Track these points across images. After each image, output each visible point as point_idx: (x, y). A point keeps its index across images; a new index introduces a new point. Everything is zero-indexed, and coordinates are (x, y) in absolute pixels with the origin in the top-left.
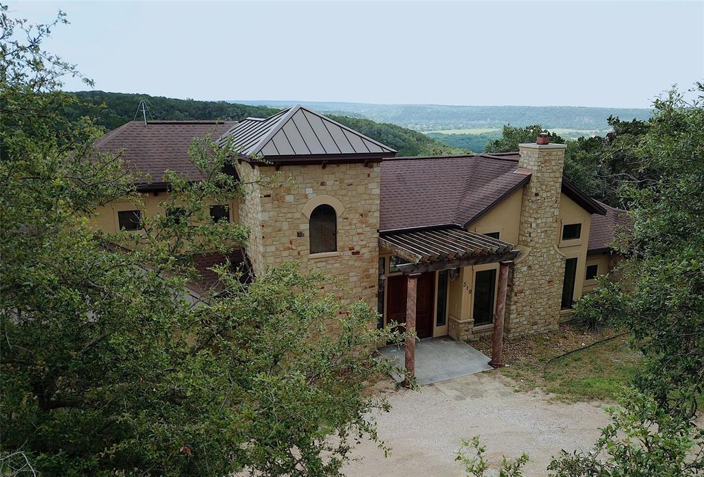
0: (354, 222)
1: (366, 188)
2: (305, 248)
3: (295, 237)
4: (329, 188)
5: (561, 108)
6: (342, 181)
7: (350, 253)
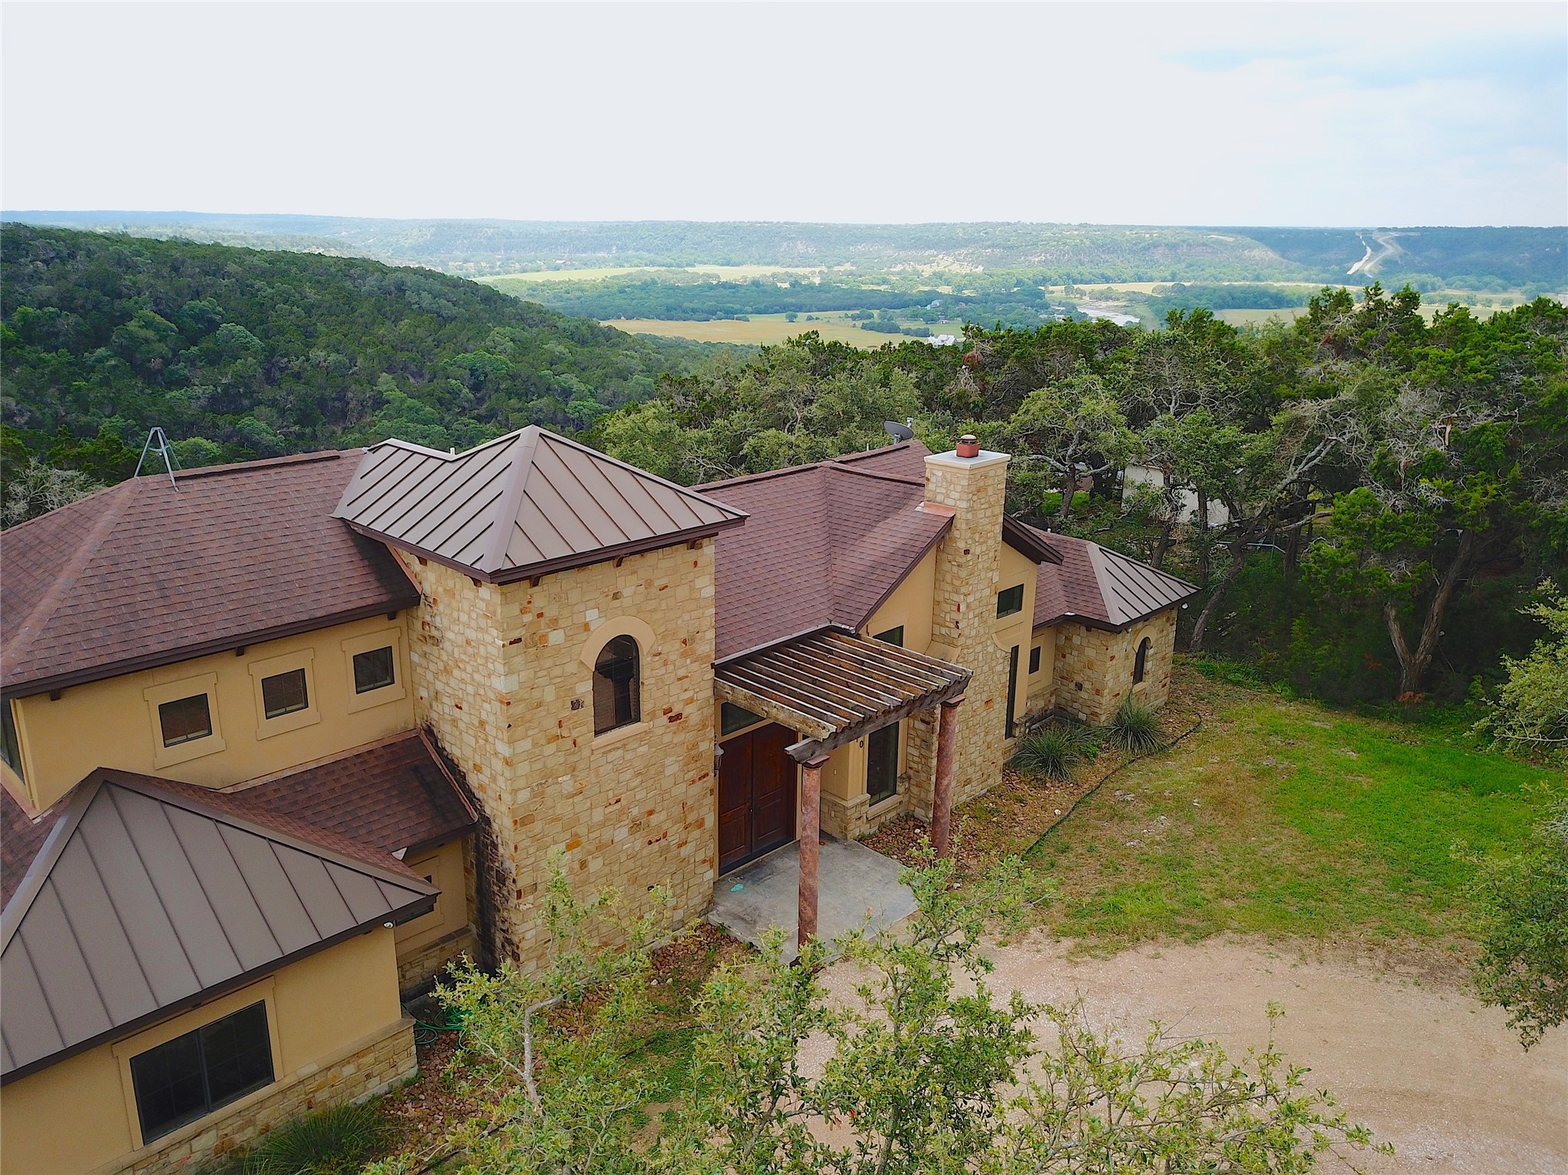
0: (673, 657)
1: (692, 589)
2: (584, 729)
3: (567, 712)
4: (626, 601)
6: (649, 584)
7: (665, 719)
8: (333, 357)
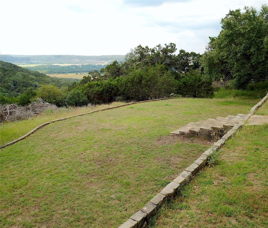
5: (66, 55)
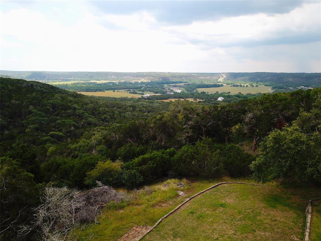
8: (17, 102)
